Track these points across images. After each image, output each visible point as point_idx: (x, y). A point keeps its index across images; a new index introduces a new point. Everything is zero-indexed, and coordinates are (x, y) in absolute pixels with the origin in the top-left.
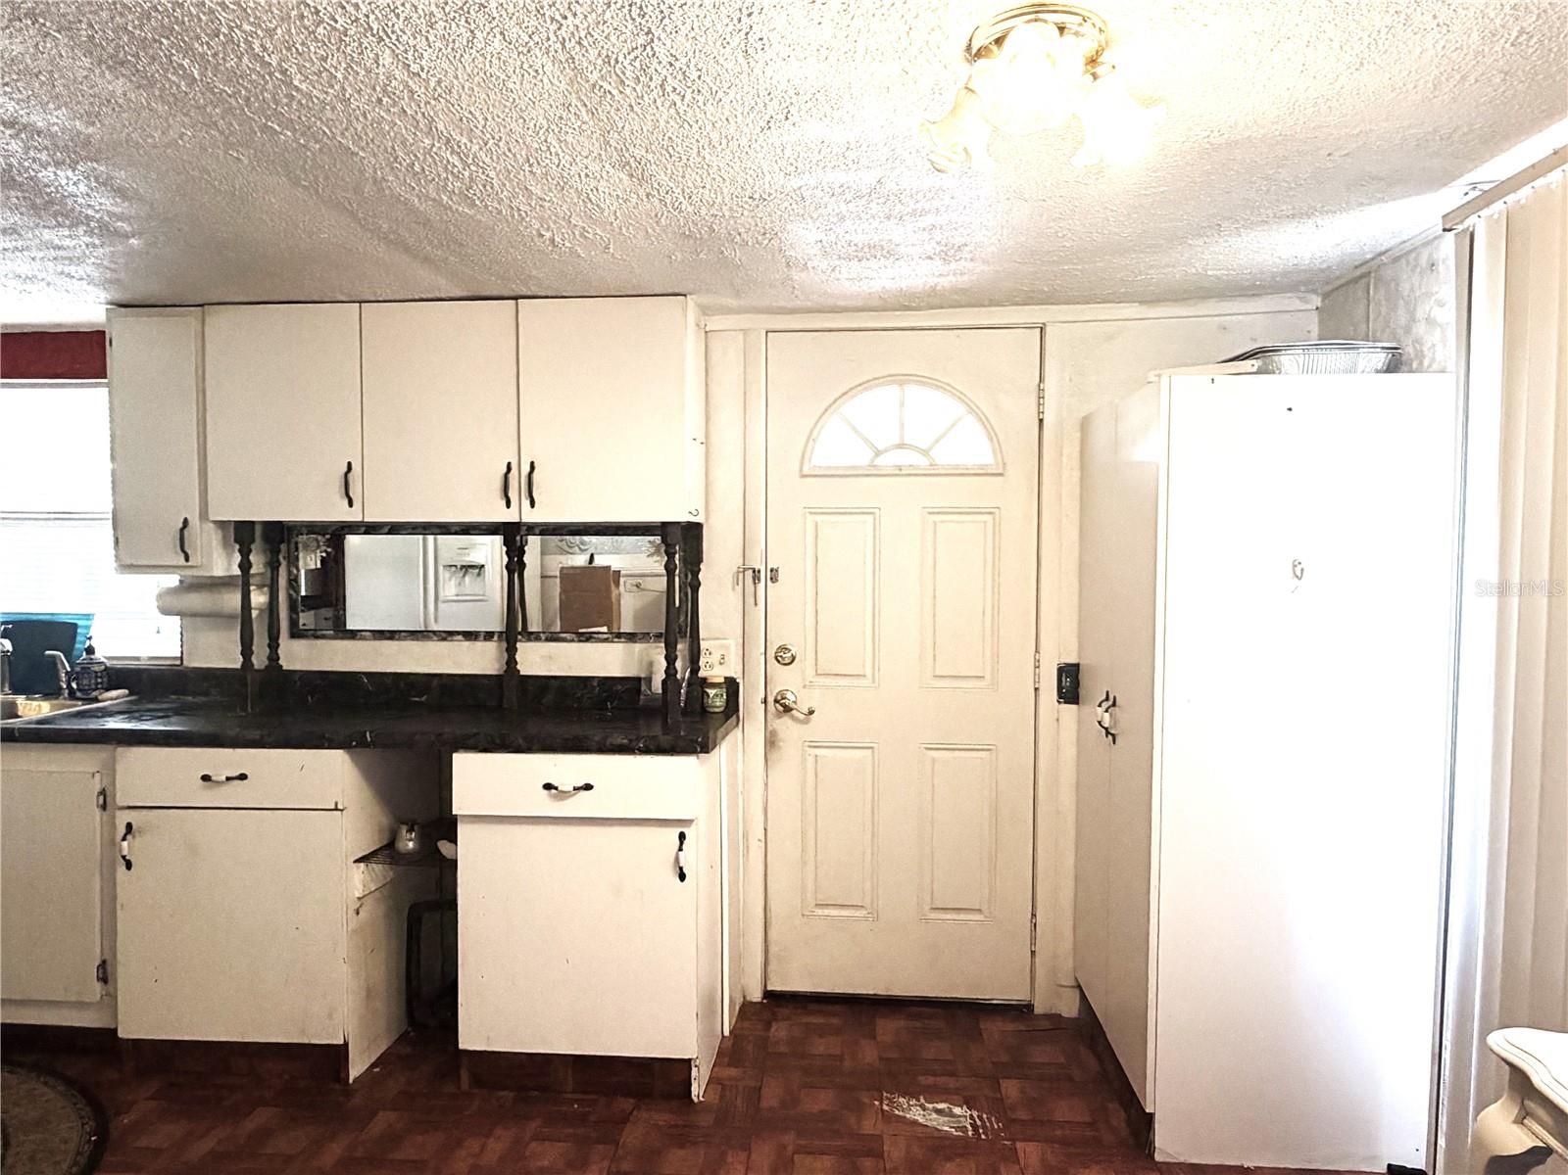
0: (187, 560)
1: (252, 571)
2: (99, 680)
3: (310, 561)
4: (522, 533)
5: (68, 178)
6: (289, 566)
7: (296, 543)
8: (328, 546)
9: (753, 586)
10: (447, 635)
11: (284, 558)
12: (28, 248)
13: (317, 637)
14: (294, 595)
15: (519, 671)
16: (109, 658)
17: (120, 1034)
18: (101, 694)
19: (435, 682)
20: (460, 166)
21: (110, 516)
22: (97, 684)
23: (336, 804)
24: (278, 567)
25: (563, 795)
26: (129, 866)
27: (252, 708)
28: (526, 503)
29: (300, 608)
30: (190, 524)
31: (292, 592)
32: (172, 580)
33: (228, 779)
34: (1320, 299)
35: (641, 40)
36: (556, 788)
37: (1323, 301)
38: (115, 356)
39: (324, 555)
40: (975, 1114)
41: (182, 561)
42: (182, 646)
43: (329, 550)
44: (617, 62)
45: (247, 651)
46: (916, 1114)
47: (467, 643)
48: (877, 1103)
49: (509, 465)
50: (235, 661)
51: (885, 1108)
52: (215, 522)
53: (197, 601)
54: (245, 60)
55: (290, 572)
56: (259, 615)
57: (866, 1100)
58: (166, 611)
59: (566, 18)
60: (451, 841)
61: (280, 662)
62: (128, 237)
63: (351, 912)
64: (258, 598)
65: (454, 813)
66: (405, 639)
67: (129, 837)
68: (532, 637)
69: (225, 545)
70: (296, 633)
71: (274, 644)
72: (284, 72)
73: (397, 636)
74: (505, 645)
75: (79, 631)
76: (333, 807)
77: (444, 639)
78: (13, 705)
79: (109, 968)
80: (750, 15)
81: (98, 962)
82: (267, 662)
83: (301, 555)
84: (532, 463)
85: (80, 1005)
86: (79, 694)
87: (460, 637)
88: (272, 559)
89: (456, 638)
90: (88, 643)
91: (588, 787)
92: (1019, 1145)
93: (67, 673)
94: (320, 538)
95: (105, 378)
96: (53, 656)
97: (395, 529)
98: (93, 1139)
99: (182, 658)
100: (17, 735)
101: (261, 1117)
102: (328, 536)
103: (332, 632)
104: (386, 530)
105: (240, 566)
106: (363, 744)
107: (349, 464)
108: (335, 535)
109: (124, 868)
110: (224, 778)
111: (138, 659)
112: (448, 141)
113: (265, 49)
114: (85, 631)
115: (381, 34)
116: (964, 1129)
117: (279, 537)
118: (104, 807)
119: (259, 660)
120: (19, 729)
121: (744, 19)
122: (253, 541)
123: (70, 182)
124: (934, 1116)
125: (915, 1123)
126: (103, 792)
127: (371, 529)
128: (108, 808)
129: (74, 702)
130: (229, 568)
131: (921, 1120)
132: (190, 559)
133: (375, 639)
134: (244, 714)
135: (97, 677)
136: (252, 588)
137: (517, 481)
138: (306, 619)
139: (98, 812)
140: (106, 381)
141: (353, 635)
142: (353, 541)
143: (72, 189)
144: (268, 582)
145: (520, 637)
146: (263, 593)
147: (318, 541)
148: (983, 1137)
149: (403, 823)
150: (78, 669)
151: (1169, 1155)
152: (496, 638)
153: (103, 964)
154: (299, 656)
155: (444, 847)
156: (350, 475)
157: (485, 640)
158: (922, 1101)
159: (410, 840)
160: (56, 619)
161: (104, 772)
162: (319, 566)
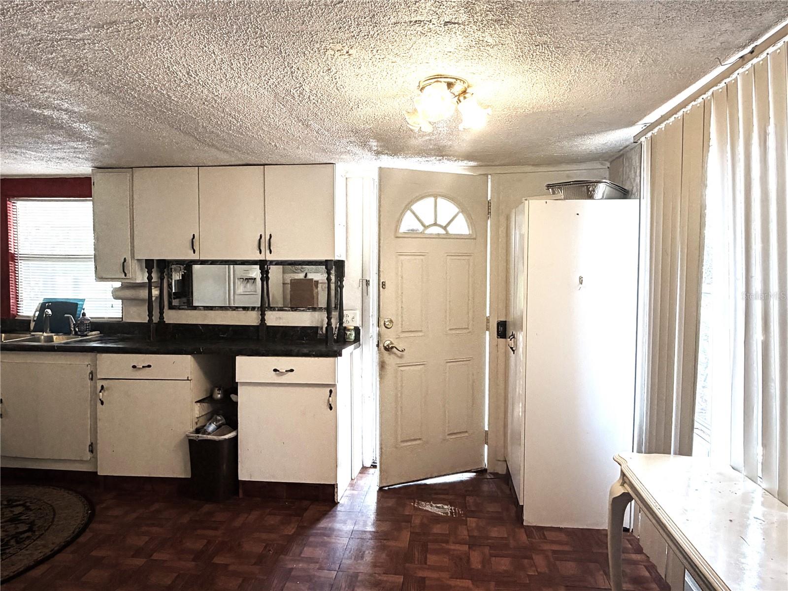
0: (126, 275)
1: (152, 281)
2: (88, 327)
3: (177, 276)
4: (268, 264)
5: (84, 126)
6: (168, 278)
7: (171, 269)
8: (185, 270)
9: (366, 287)
10: (236, 308)
11: (166, 275)
12: (64, 149)
13: (180, 309)
14: (171, 291)
15: (266, 324)
16: (91, 318)
17: (99, 474)
18: (88, 333)
19: (231, 329)
20: (236, 122)
21: (93, 257)
22: (87, 329)
23: (188, 378)
24: (163, 279)
25: (282, 374)
26: (102, 403)
27: (153, 338)
28: (268, 251)
29: (173, 296)
30: (127, 261)
31: (169, 289)
32: (118, 284)
33: (143, 367)
34: (609, 164)
35: (298, 85)
36: (278, 371)
37: (610, 164)
38: (95, 190)
39: (183, 273)
40: (453, 508)
41: (123, 276)
42: (122, 313)
43: (185, 271)
44: (290, 91)
45: (150, 315)
46: (428, 508)
47: (244, 312)
48: (412, 504)
49: (261, 236)
50: (145, 319)
51: (416, 505)
52: (138, 260)
53: (129, 293)
54: (154, 92)
55: (168, 281)
56: (155, 299)
57: (408, 503)
58: (116, 298)
59: (270, 80)
60: (235, 394)
61: (165, 320)
62: (104, 145)
63: (194, 423)
64: (155, 292)
65: (236, 381)
66: (218, 310)
67: (102, 391)
68: (272, 309)
69: (142, 269)
70: (171, 307)
71: (161, 313)
72: (168, 95)
73: (214, 309)
74: (260, 312)
75: (79, 306)
76: (186, 379)
77: (234, 310)
78: (52, 337)
79: (94, 446)
80: (336, 79)
81: (89, 443)
82: (158, 320)
83: (173, 273)
84: (270, 235)
85: (82, 461)
86: (79, 333)
87: (241, 309)
88: (161, 275)
89: (239, 309)
90: (82, 311)
91: (292, 370)
92: (468, 519)
93: (74, 324)
94: (181, 266)
95: (91, 197)
96: (68, 317)
97: (213, 262)
98: (89, 512)
99: (122, 318)
100: (56, 348)
101: (156, 506)
102: (185, 266)
103: (186, 307)
104: (209, 263)
105: (148, 278)
106: (199, 353)
107: (194, 235)
108: (188, 265)
109: (100, 404)
110: (141, 367)
111: (104, 318)
112: (230, 115)
113: (162, 89)
114: (81, 306)
115: (204, 85)
116: (447, 513)
117: (163, 266)
118: (92, 379)
119: (155, 319)
120: (57, 346)
121: (334, 80)
122: (153, 268)
123: (84, 128)
124: (436, 509)
125: (427, 511)
126: (91, 373)
127: (203, 262)
128: (94, 380)
129: (77, 336)
130: (143, 279)
131: (430, 510)
132: (127, 275)
133: (204, 310)
134: (149, 341)
135: (87, 326)
136: (153, 288)
137: (265, 242)
138: (175, 302)
139: (89, 381)
140: (91, 198)
141: (195, 308)
142: (196, 267)
143: (85, 129)
144: (159, 285)
145: (266, 309)
146: (157, 290)
147: (180, 268)
148: (454, 516)
149: (216, 387)
150: (79, 322)
151: (529, 523)
152: (256, 310)
153: (91, 445)
154: (173, 317)
155: (233, 396)
156: (194, 240)
157: (252, 310)
158: (432, 503)
159: (219, 394)
160: (68, 301)
161: (92, 365)
162: (181, 278)
